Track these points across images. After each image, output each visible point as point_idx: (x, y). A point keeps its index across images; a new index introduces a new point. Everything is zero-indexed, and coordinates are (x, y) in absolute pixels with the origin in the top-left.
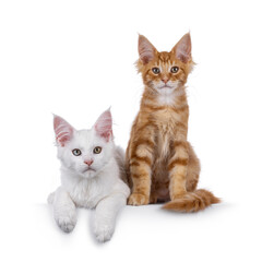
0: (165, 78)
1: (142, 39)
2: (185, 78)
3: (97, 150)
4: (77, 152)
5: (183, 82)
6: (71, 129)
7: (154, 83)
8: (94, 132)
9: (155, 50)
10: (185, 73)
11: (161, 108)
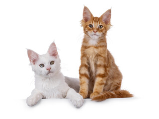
0: (95, 30)
2: (106, 32)
3: (52, 63)
4: (42, 65)
6: (37, 55)
7: (89, 32)
9: (92, 15)
10: (106, 29)
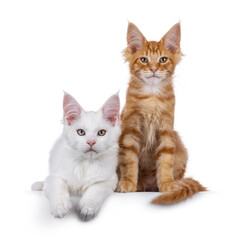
1: (131, 27)
5: (171, 73)
8: (100, 114)
11: (146, 97)
